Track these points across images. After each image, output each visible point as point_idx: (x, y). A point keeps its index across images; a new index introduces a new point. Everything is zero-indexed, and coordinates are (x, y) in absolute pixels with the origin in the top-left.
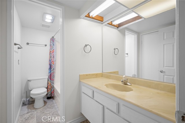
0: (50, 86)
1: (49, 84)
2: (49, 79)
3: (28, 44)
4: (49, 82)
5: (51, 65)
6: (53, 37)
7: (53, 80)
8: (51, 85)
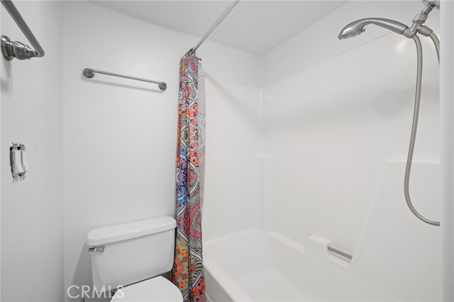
0: (186, 264)
1: (180, 257)
2: (181, 233)
3: (89, 74)
4: (180, 247)
5: (186, 169)
6: (192, 51)
7: (199, 236)
8: (188, 258)
